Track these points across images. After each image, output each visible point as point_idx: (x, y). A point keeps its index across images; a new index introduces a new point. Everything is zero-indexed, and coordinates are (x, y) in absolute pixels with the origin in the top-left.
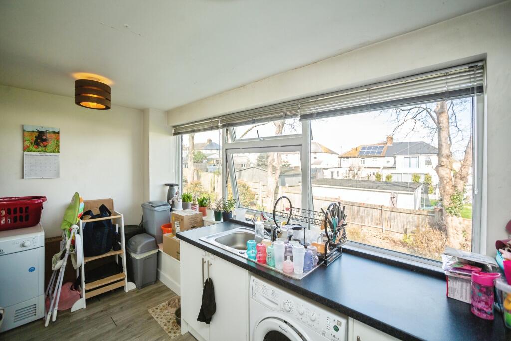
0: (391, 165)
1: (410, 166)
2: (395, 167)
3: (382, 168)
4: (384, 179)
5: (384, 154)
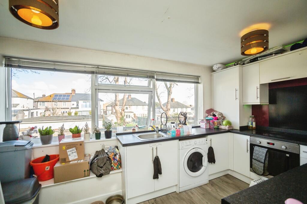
0: (75, 106)
1: (86, 107)
2: (78, 108)
3: (70, 108)
4: (73, 114)
5: (71, 100)
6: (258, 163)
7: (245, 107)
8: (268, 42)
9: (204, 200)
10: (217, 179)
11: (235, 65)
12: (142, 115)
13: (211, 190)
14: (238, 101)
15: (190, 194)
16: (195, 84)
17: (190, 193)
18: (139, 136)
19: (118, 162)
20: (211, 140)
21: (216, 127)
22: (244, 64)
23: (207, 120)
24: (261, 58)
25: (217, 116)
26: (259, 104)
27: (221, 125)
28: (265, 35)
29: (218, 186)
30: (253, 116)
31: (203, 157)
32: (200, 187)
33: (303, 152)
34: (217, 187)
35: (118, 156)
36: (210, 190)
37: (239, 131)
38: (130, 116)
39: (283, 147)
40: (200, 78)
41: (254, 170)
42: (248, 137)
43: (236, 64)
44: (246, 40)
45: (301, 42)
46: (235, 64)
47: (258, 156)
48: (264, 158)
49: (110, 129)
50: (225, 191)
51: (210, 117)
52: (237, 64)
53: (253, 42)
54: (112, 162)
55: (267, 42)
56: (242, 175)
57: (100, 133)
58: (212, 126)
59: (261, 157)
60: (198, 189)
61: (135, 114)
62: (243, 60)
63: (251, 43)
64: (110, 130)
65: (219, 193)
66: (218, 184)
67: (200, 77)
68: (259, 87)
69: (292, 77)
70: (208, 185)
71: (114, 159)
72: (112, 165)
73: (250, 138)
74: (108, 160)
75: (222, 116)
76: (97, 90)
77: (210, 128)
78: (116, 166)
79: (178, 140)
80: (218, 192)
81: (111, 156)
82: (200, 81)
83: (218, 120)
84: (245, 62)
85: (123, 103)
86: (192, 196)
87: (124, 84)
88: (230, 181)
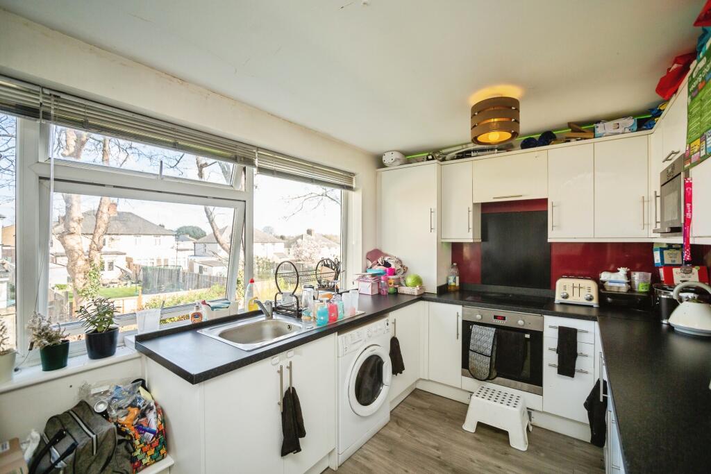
6: (480, 357)
7: (444, 246)
8: (519, 123)
9: (397, 467)
10: (400, 405)
11: (428, 160)
12: (155, 261)
13: (401, 437)
14: (434, 234)
15: (363, 461)
16: (343, 191)
17: (362, 459)
18: (221, 335)
19: (160, 436)
20: (394, 323)
21: (391, 290)
22: (444, 160)
23: (373, 275)
24: (475, 154)
25: (393, 266)
26: (472, 241)
27: (400, 285)
28: (513, 108)
29: (408, 421)
30: (455, 264)
31: (384, 365)
32: (377, 435)
33: (550, 327)
34: (410, 425)
35: (152, 416)
36: (399, 435)
37: (436, 297)
38: (115, 264)
39: (521, 322)
40: (354, 178)
41: (472, 372)
42: (458, 309)
43: (430, 157)
44: (480, 114)
45: (537, 137)
46: (427, 158)
47: (479, 343)
48: (491, 347)
49: (112, 322)
50: (426, 429)
51: (379, 269)
52: (433, 157)
53: (492, 120)
54: (137, 442)
55: (517, 121)
56: (442, 384)
57: (66, 345)
58: (384, 290)
59: (485, 345)
60: (374, 444)
61: (129, 261)
62: (444, 151)
63: (489, 121)
64: (112, 326)
65: (418, 437)
66: (408, 418)
67: (354, 174)
68: (471, 209)
69: (524, 196)
70: (391, 425)
71: (140, 429)
72: (138, 452)
73: (463, 310)
74: (120, 442)
75: (401, 266)
76: (52, 181)
77: (379, 294)
78: (151, 452)
79: (336, 333)
80: (414, 436)
81: (127, 420)
82: (354, 186)
83: (395, 274)
84: (448, 157)
85: (96, 227)
86: (369, 465)
87: (158, 173)
88: (425, 403)
